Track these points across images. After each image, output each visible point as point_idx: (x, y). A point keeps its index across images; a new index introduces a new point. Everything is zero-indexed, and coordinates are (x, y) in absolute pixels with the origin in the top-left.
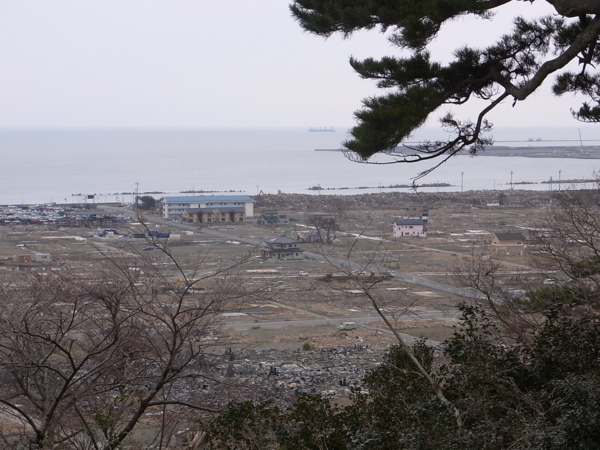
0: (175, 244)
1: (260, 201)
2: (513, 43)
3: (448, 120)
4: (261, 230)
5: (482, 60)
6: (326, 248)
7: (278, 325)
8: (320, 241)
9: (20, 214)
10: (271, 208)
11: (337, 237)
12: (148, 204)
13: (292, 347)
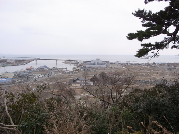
0: (157, 68)
1: (167, 63)
2: (164, 41)
3: (153, 53)
4: (167, 67)
5: (159, 43)
6: (175, 69)
7: (168, 78)
8: (174, 68)
9: (141, 64)
10: (169, 64)
11: (176, 68)
12: (155, 63)
13: (169, 80)
